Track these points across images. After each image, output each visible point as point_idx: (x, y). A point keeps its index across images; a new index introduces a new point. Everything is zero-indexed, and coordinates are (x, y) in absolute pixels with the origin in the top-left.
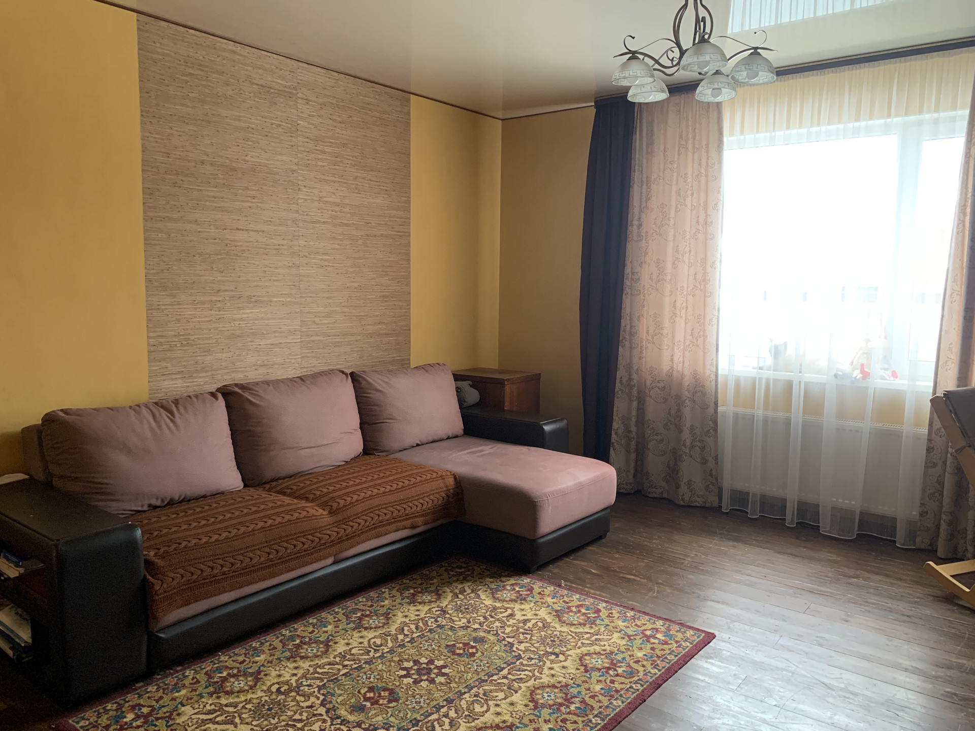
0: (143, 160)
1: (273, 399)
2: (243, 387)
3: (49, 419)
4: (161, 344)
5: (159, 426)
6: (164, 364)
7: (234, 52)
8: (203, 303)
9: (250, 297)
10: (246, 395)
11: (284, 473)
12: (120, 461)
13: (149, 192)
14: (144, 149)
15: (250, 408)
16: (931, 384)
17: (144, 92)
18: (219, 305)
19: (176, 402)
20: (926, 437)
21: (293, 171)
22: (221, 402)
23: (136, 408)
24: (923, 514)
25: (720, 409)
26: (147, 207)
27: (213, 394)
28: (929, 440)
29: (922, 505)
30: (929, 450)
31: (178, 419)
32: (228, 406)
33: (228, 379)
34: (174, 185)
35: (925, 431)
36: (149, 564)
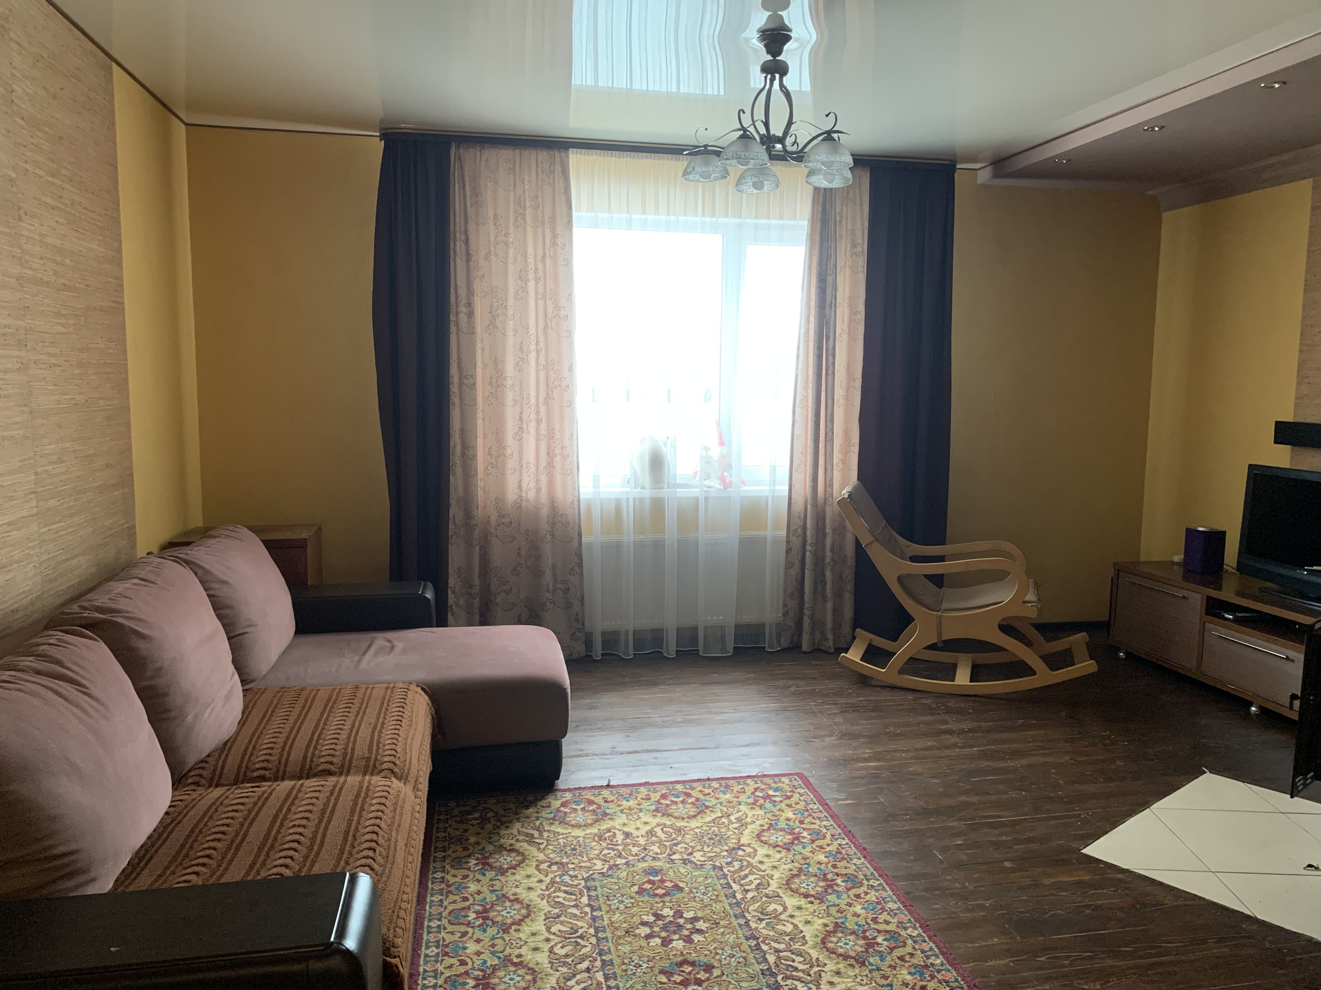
16: (787, 488)
20: (785, 539)
24: (785, 614)
25: (585, 539)
28: (788, 542)
29: (785, 605)
30: (788, 551)
35: (784, 533)
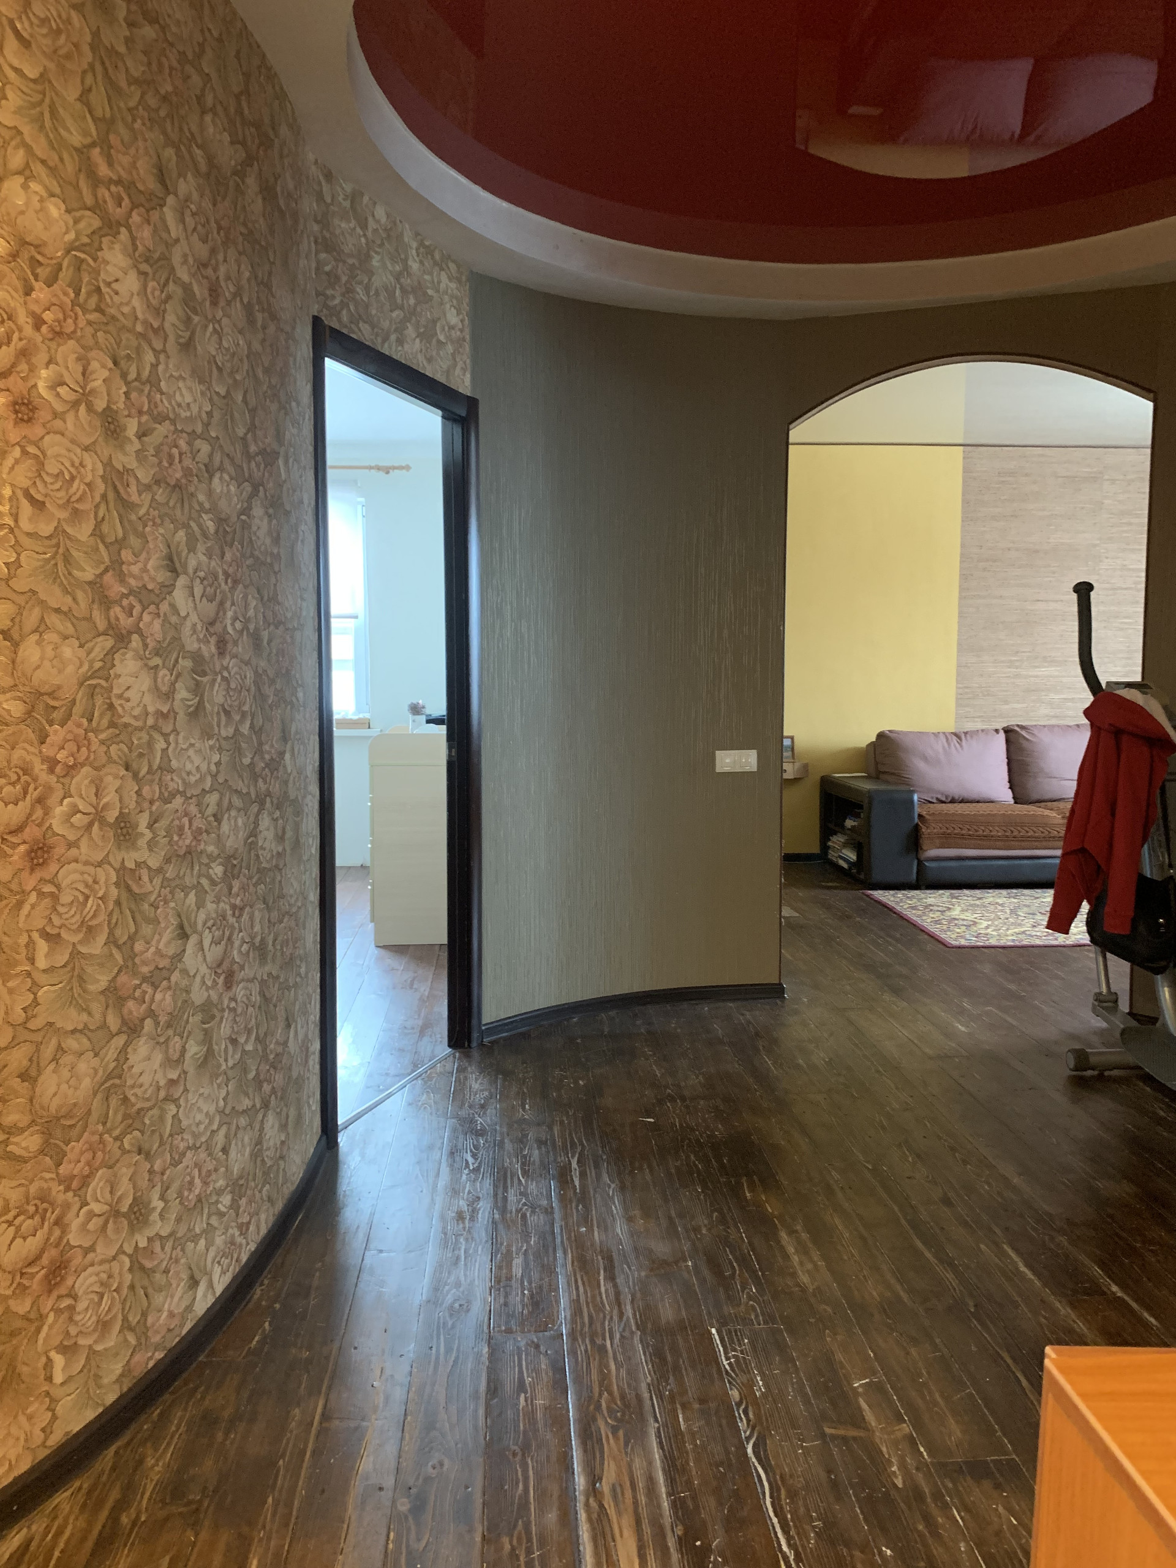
0: (962, 555)
1: (1044, 738)
2: (1022, 727)
3: (881, 736)
4: (967, 693)
5: (949, 744)
6: (967, 709)
7: (1042, 455)
8: (1003, 662)
9: (1045, 657)
10: (1023, 733)
11: (1046, 797)
12: (920, 765)
13: (964, 577)
14: (963, 546)
15: (1025, 744)
17: (966, 502)
18: (1017, 664)
19: (966, 733)
21: (1095, 546)
22: (1002, 735)
23: (936, 735)
26: (962, 589)
27: (997, 731)
31: (964, 743)
32: (1007, 741)
33: (1012, 722)
34: (984, 569)
36: (920, 816)
